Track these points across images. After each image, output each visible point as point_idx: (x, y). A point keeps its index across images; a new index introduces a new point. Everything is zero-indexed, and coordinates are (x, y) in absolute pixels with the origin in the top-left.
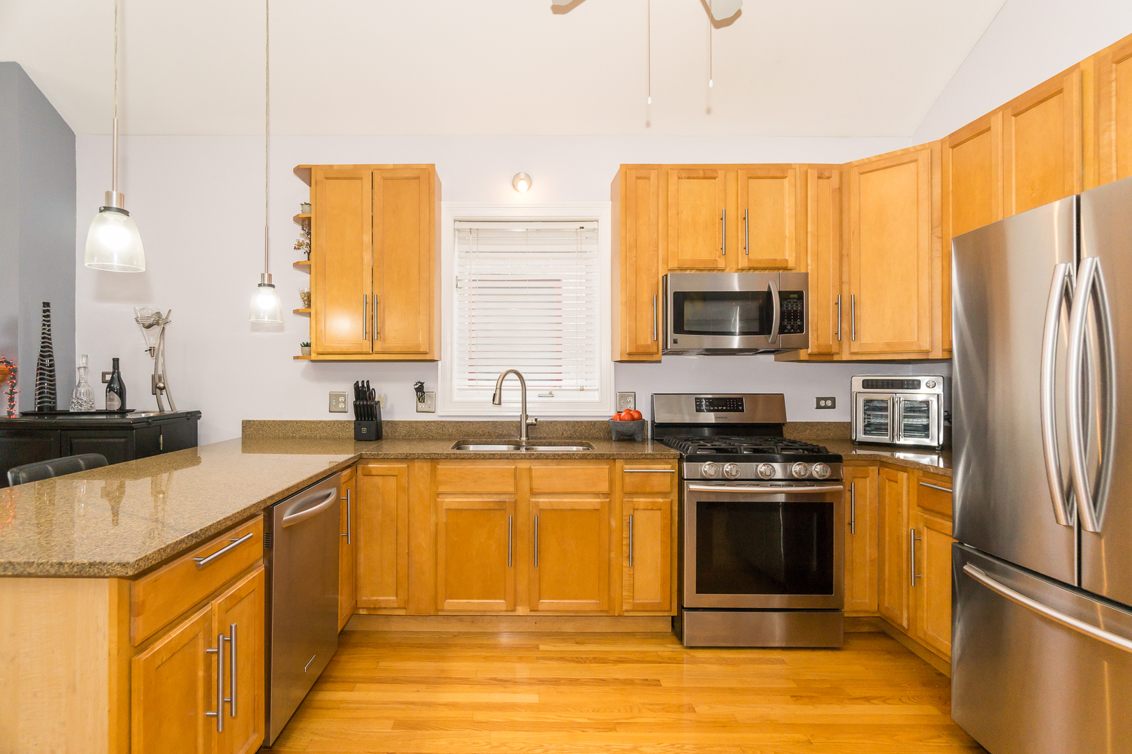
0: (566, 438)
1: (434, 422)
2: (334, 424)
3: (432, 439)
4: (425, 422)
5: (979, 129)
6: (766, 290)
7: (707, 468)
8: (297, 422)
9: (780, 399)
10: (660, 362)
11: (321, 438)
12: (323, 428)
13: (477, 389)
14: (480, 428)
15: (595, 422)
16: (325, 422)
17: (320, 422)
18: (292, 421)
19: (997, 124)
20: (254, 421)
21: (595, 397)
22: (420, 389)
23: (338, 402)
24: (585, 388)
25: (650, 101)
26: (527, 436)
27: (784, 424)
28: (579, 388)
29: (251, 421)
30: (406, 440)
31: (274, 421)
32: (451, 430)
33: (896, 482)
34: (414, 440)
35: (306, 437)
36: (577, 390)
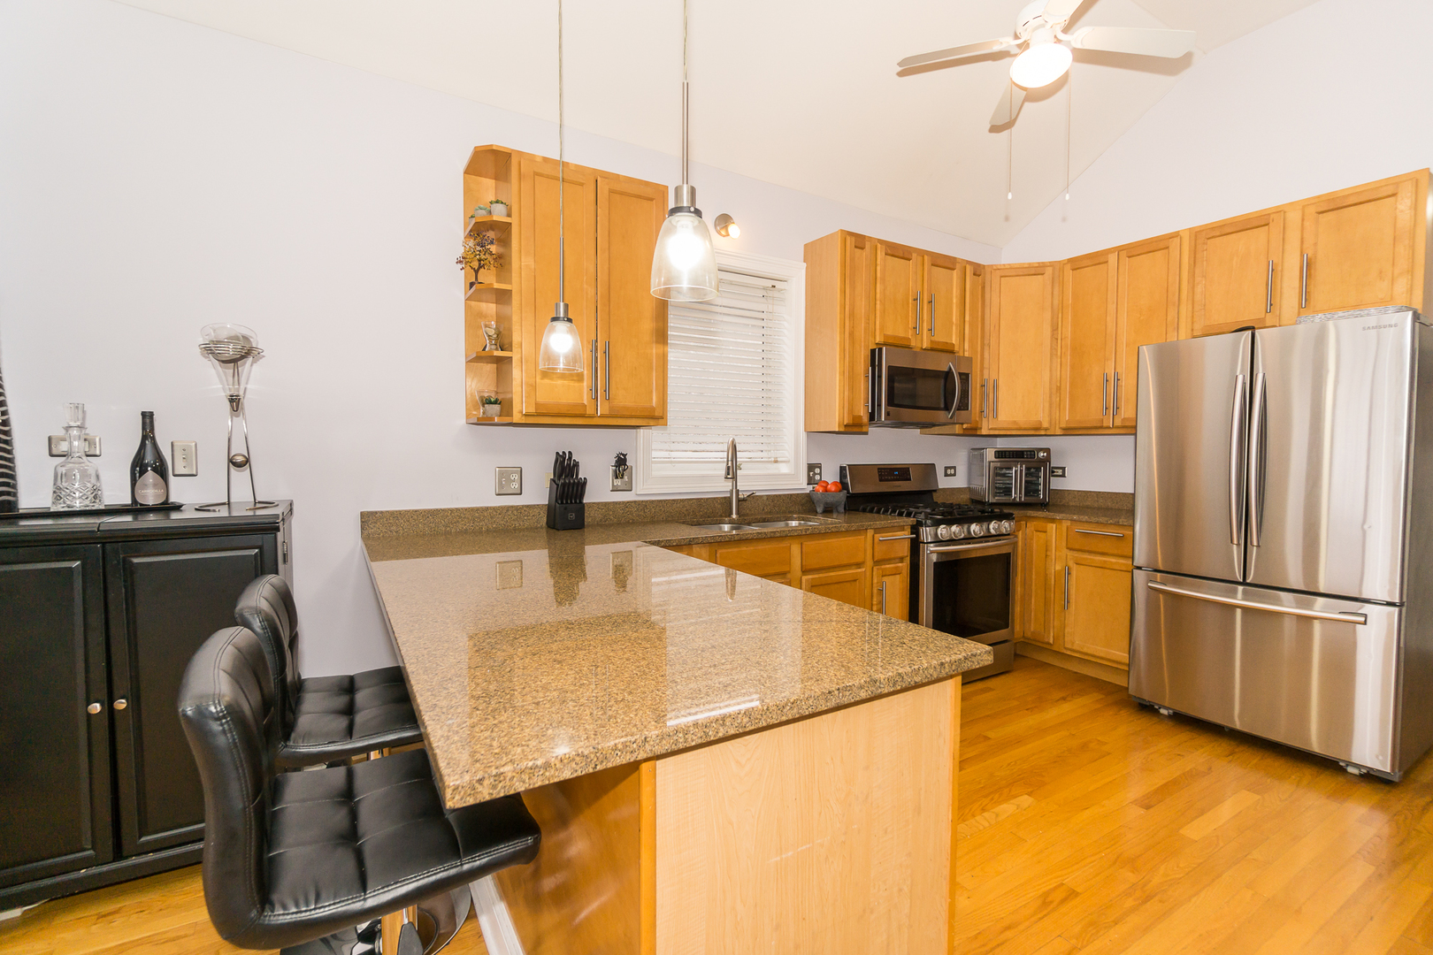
0: (766, 513)
1: (635, 502)
2: (508, 511)
3: (633, 523)
4: (623, 502)
5: (1097, 259)
6: (946, 370)
7: (942, 531)
8: (452, 510)
9: (931, 468)
10: (866, 433)
11: (488, 531)
12: (492, 518)
13: (671, 462)
14: (684, 506)
15: (791, 495)
16: (494, 509)
17: (487, 508)
18: (443, 510)
19: (1113, 259)
20: (382, 512)
21: (784, 469)
22: (621, 461)
23: (510, 481)
24: (779, 459)
25: (1010, 196)
26: (738, 513)
27: (935, 491)
28: (773, 459)
29: (376, 513)
30: (601, 526)
31: (416, 511)
32: (653, 510)
33: (1045, 532)
34: (612, 525)
35: (466, 532)
36: (771, 462)
